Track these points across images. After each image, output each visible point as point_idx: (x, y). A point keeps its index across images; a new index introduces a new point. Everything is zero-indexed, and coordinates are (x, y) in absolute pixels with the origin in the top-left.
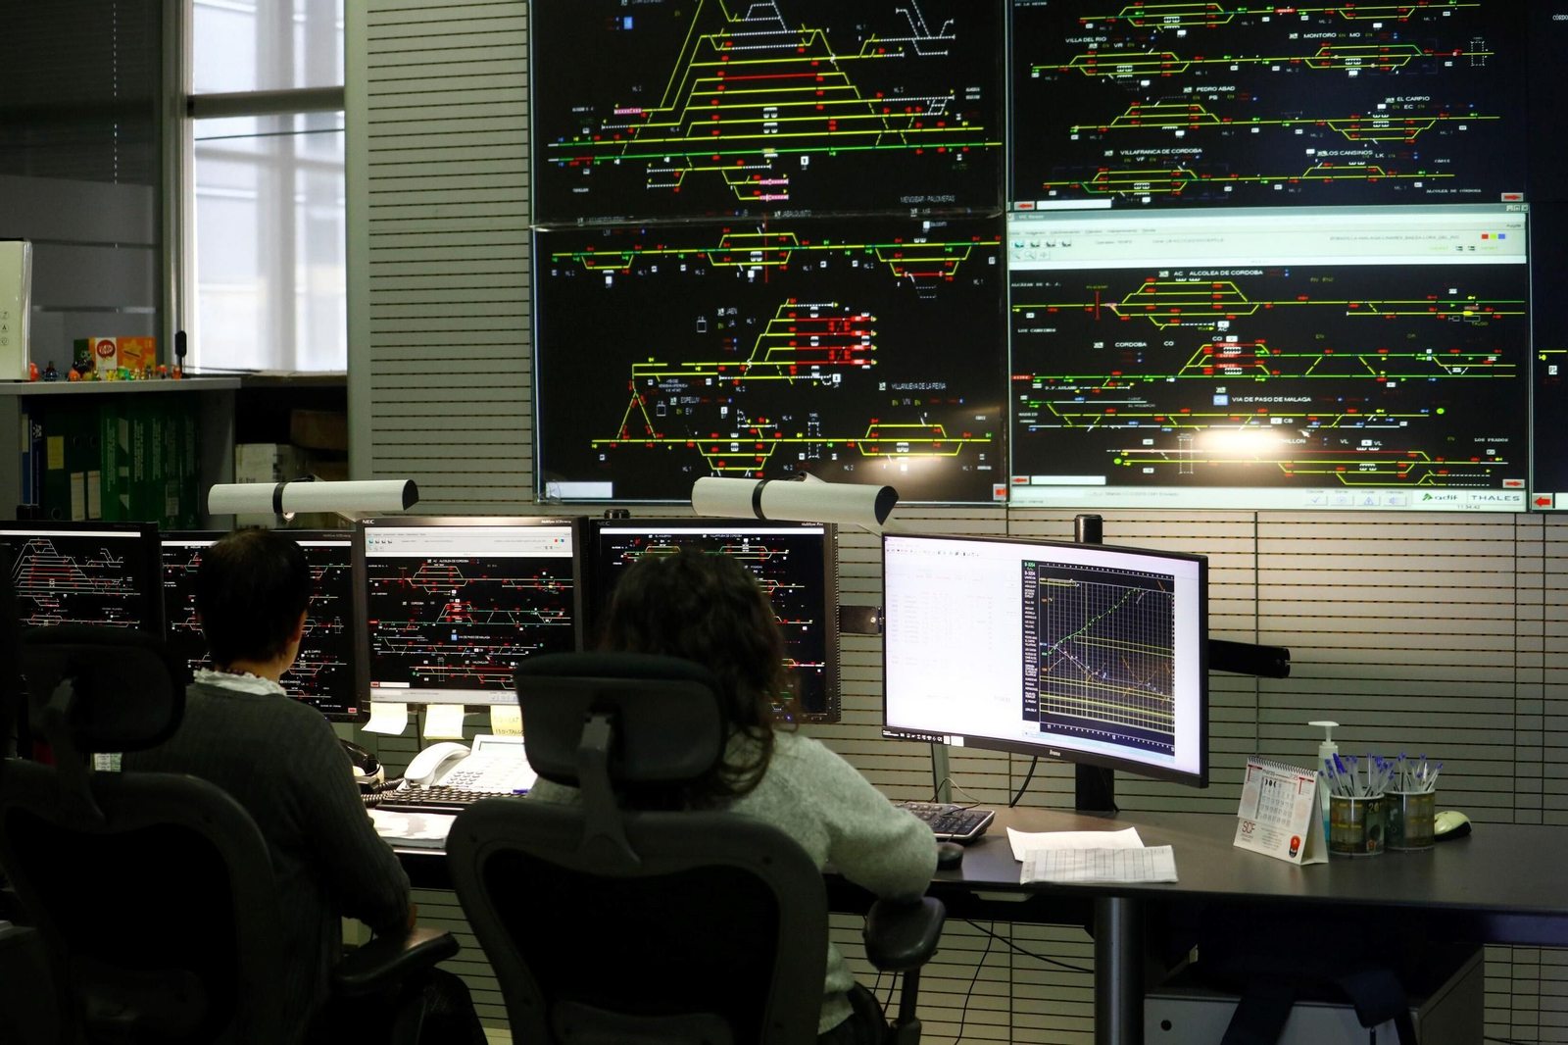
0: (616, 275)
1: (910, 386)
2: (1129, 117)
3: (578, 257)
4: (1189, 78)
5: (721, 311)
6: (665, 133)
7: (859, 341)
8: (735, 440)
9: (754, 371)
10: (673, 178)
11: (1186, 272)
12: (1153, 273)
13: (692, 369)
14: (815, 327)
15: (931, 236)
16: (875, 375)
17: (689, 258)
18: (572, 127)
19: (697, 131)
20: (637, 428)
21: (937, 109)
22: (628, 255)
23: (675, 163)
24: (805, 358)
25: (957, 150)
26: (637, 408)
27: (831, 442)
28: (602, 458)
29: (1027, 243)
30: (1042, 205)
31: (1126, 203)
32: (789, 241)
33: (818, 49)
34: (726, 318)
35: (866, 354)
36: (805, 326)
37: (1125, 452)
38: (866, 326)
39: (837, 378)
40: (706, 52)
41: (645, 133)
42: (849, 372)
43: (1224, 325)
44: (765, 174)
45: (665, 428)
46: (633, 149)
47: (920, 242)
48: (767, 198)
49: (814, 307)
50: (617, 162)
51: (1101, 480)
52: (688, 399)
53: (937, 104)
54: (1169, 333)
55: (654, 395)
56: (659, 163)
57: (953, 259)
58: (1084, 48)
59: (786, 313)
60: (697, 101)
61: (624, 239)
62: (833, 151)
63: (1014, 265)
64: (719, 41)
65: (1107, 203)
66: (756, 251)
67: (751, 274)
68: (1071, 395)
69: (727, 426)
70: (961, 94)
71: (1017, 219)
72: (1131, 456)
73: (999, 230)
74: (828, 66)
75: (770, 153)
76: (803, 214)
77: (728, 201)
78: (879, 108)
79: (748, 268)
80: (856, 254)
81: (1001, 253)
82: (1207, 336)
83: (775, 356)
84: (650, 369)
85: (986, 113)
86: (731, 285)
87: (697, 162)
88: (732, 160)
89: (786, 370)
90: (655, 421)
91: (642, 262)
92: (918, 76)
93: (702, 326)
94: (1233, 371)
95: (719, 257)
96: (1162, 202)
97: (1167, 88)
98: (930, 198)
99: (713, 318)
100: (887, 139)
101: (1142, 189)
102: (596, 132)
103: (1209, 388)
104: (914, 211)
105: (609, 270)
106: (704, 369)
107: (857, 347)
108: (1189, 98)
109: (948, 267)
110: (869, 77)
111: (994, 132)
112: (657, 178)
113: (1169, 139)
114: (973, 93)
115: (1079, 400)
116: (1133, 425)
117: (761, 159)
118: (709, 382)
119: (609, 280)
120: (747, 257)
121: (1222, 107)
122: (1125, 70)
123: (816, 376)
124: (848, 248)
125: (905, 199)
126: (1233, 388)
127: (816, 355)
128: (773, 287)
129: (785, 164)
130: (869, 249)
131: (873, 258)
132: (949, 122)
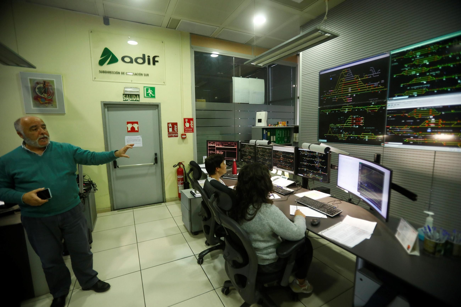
0: (328, 113)
1: (369, 128)
2: (414, 81)
3: (324, 111)
4: (429, 71)
5: (342, 117)
6: (335, 93)
7: (361, 121)
8: (342, 135)
9: (346, 126)
10: (336, 99)
11: (423, 108)
12: (416, 108)
13: (337, 125)
14: (355, 119)
15: (374, 105)
16: (363, 126)
17: (338, 110)
18: (324, 94)
19: (340, 93)
20: (330, 133)
21: (376, 85)
22: (330, 110)
23: (337, 97)
25: (379, 91)
26: (330, 130)
27: (356, 136)
28: (326, 137)
29: (391, 105)
30: (394, 98)
31: (411, 96)
32: (352, 107)
33: (357, 78)
34: (342, 118)
35: (362, 123)
36: (353, 119)
37: (407, 139)
38: (362, 119)
39: (357, 127)
40: (342, 81)
41: (333, 94)
42: (359, 126)
43: (431, 117)
44: (349, 98)
45: (334, 133)
46: (331, 96)
47: (372, 106)
48: (349, 101)
49: (355, 116)
50: (329, 98)
51: (402, 144)
52: (337, 129)
53: (376, 84)
54: (418, 119)
55: (332, 129)
56: (334, 98)
57: (377, 108)
58: (405, 70)
59: (351, 117)
60: (340, 88)
61: (330, 108)
62: (359, 93)
63: (388, 108)
64: (343, 79)
65: (407, 97)
66: (347, 109)
67: (346, 112)
68: (397, 129)
69: (341, 133)
70: (380, 82)
71: (389, 101)
72: (408, 140)
73: (385, 103)
74: (359, 81)
75: (349, 95)
76: (354, 103)
77: (343, 102)
78: (366, 86)
79: (345, 111)
80: (361, 108)
81: (386, 107)
82: (427, 119)
83: (349, 123)
84: (332, 125)
85: (385, 84)
86: (343, 114)
87: (339, 97)
88: (344, 96)
89: (350, 125)
90: (332, 132)
91: (332, 111)
92: (373, 80)
93: (339, 119)
94: (433, 125)
95: (342, 110)
96: (419, 95)
97: (423, 74)
98: (374, 99)
99: (340, 118)
100: (367, 91)
101: (415, 94)
102: (327, 94)
103: (427, 128)
104: (371, 101)
105: (327, 112)
106: (339, 125)
107: (361, 122)
108: (428, 75)
109: (376, 109)
110: (365, 81)
111: (386, 87)
112: (334, 100)
113: (423, 84)
114: (383, 81)
115: (398, 130)
116: (409, 135)
117: (348, 96)
118: (339, 127)
119: (327, 114)
120: (345, 110)
121: (437, 76)
122: (413, 73)
123: (354, 126)
124: (360, 108)
125: (370, 100)
126: (432, 128)
127: (354, 123)
128: (349, 113)
129: (352, 96)
130: (363, 107)
131: (364, 109)
132: (378, 86)
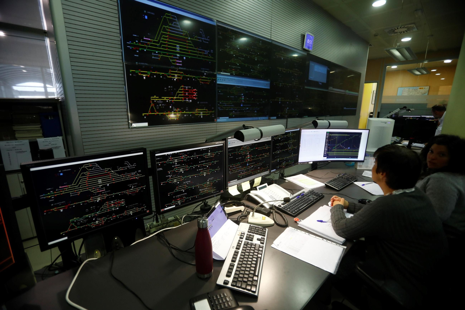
0: (146, 77)
1: (203, 103)
2: (233, 60)
3: (137, 71)
5: (169, 87)
6: (156, 46)
7: (194, 94)
8: (172, 113)
9: (176, 99)
10: (158, 57)
13: (164, 98)
14: (187, 91)
15: (206, 76)
16: (197, 100)
17: (162, 75)
18: (133, 39)
19: (163, 47)
20: (152, 111)
21: (206, 53)
22: (149, 73)
23: (158, 53)
24: (185, 97)
25: (210, 61)
26: (152, 107)
27: (190, 113)
28: (145, 117)
29: (219, 79)
30: (221, 73)
31: (232, 75)
32: (182, 74)
33: (186, 35)
34: (170, 88)
35: (196, 97)
36: (185, 91)
37: (231, 113)
38: (195, 91)
39: (191, 101)
40: (164, 30)
41: (151, 45)
42: (193, 100)
43: (242, 94)
44: (177, 59)
45: (159, 111)
46: (149, 48)
47: (204, 77)
48: (178, 64)
49: (187, 87)
50: (145, 50)
51: (228, 117)
52: (163, 105)
54: (236, 95)
55: (156, 104)
56: (155, 53)
58: (227, 47)
59: (182, 88)
60: (163, 40)
61: (147, 69)
62: (190, 57)
63: (218, 83)
64: (167, 28)
65: (229, 74)
66: (176, 75)
67: (175, 80)
68: (225, 104)
69: (171, 110)
70: (210, 51)
71: (218, 75)
73: (216, 76)
74: (188, 40)
75: (178, 55)
76: (185, 69)
77: (170, 64)
78: (197, 50)
79: (174, 78)
80: (194, 78)
81: (216, 80)
82: (240, 96)
83: (180, 96)
84: (155, 98)
85: (214, 55)
86: (171, 82)
87: (164, 54)
88: (171, 55)
89: (182, 99)
90: (156, 109)
91: (152, 75)
93: (165, 90)
94: (243, 101)
95: (169, 75)
98: (206, 69)
99: (168, 88)
100: (199, 57)
101: (234, 72)
102: (139, 42)
103: (240, 103)
104: (203, 71)
105: (144, 75)
106: (166, 98)
107: (194, 95)
109: (208, 82)
110: (195, 44)
111: (215, 59)
112: (155, 56)
113: (237, 65)
114: (212, 51)
115: (226, 105)
116: (232, 109)
117: (176, 56)
118: (167, 101)
119: (144, 78)
120: (174, 76)
122: (232, 53)
123: (187, 100)
124: (192, 76)
125: (202, 69)
126: (243, 104)
127: (187, 97)
128: (179, 83)
129: (181, 58)
130: (196, 77)
131: (196, 79)
132: (208, 56)
